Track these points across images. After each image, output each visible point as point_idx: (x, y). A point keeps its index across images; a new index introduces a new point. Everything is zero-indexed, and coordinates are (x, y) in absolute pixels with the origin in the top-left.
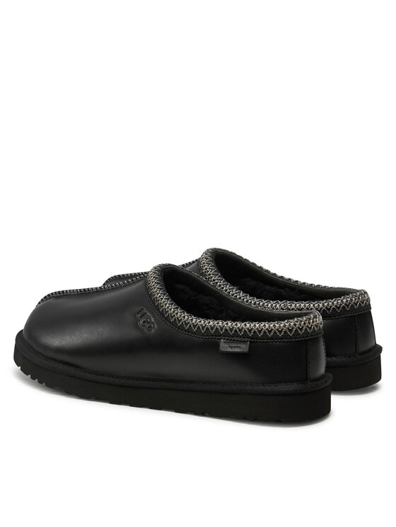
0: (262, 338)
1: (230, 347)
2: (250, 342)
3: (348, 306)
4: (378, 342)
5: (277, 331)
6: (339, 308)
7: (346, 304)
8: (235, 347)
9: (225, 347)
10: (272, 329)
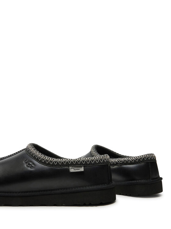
0: (89, 164)
1: (74, 170)
2: (84, 167)
3: (145, 158)
4: (160, 176)
5: (96, 161)
6: (141, 159)
7: (144, 157)
8: (77, 170)
9: (72, 170)
10: (93, 160)
